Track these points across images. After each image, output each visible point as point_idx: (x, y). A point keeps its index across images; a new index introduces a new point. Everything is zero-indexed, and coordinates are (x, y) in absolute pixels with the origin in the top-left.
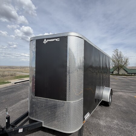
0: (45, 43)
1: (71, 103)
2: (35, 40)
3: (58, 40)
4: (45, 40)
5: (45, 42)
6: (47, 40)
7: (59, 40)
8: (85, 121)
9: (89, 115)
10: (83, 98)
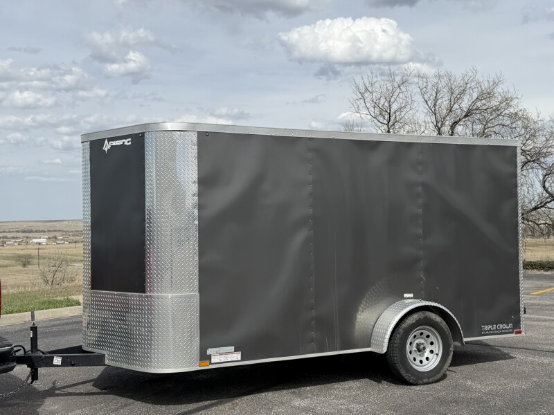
0: (106, 149)
1: (167, 297)
2: (89, 143)
3: (128, 142)
4: (106, 141)
5: (107, 146)
6: (110, 143)
7: (130, 143)
8: (211, 364)
9: (240, 359)
10: (197, 294)
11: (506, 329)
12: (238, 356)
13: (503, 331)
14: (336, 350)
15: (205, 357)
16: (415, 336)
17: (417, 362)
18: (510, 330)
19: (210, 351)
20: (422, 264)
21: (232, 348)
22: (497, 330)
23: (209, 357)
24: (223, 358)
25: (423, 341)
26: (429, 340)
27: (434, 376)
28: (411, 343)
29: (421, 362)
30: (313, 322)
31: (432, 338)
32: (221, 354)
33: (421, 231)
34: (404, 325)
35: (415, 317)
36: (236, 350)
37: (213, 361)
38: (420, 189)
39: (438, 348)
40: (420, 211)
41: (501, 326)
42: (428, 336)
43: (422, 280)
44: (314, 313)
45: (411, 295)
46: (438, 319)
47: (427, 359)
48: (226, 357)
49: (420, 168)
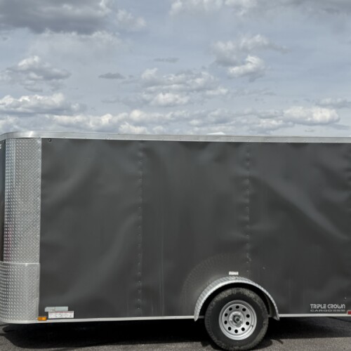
8: (47, 319)
9: (73, 317)
10: (38, 263)
11: (337, 309)
12: (71, 315)
13: (335, 311)
14: (161, 315)
15: (42, 313)
16: (231, 309)
17: (233, 331)
18: (343, 311)
19: (47, 309)
20: (248, 246)
21: (66, 308)
22: (327, 309)
23: (47, 314)
24: (58, 316)
25: (239, 313)
26: (246, 313)
27: (246, 344)
28: (226, 315)
29: (236, 331)
30: (140, 292)
31: (248, 311)
32: (57, 312)
33: (247, 218)
34: (217, 299)
35: (229, 292)
36: (70, 310)
37: (50, 317)
38: (247, 182)
39: (253, 320)
40: (247, 201)
41: (333, 306)
42: (244, 310)
43: (248, 260)
44: (140, 284)
45: (237, 273)
46: (252, 295)
47: (243, 329)
48: (61, 315)
49: (248, 164)
